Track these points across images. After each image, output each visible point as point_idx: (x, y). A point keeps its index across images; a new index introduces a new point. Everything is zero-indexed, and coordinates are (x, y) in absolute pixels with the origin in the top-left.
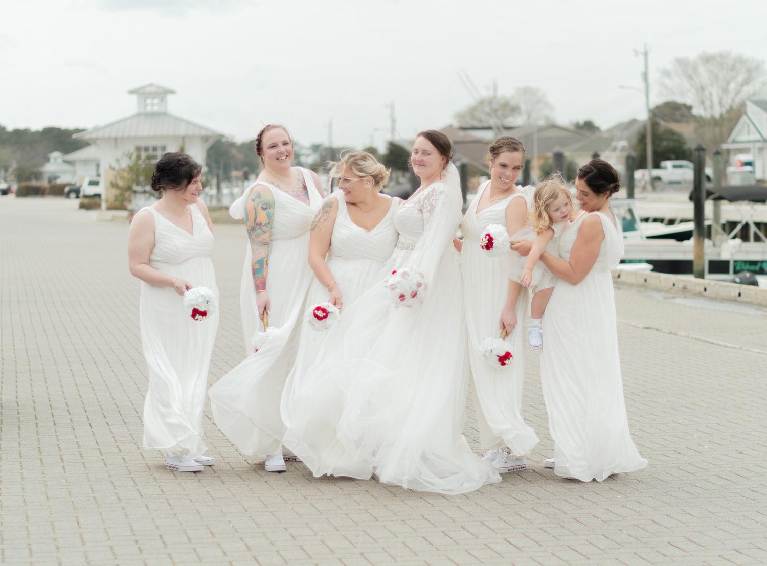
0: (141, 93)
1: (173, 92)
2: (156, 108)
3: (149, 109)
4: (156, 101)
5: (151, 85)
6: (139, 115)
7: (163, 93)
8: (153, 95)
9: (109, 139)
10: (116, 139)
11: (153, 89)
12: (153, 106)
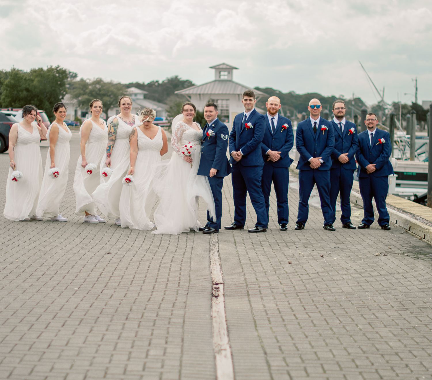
0: (218, 69)
1: (236, 68)
2: (226, 78)
3: (222, 78)
4: (226, 73)
5: (224, 64)
6: (215, 81)
7: (230, 69)
8: (224, 70)
9: (196, 94)
10: (200, 95)
11: (224, 67)
12: (224, 76)
